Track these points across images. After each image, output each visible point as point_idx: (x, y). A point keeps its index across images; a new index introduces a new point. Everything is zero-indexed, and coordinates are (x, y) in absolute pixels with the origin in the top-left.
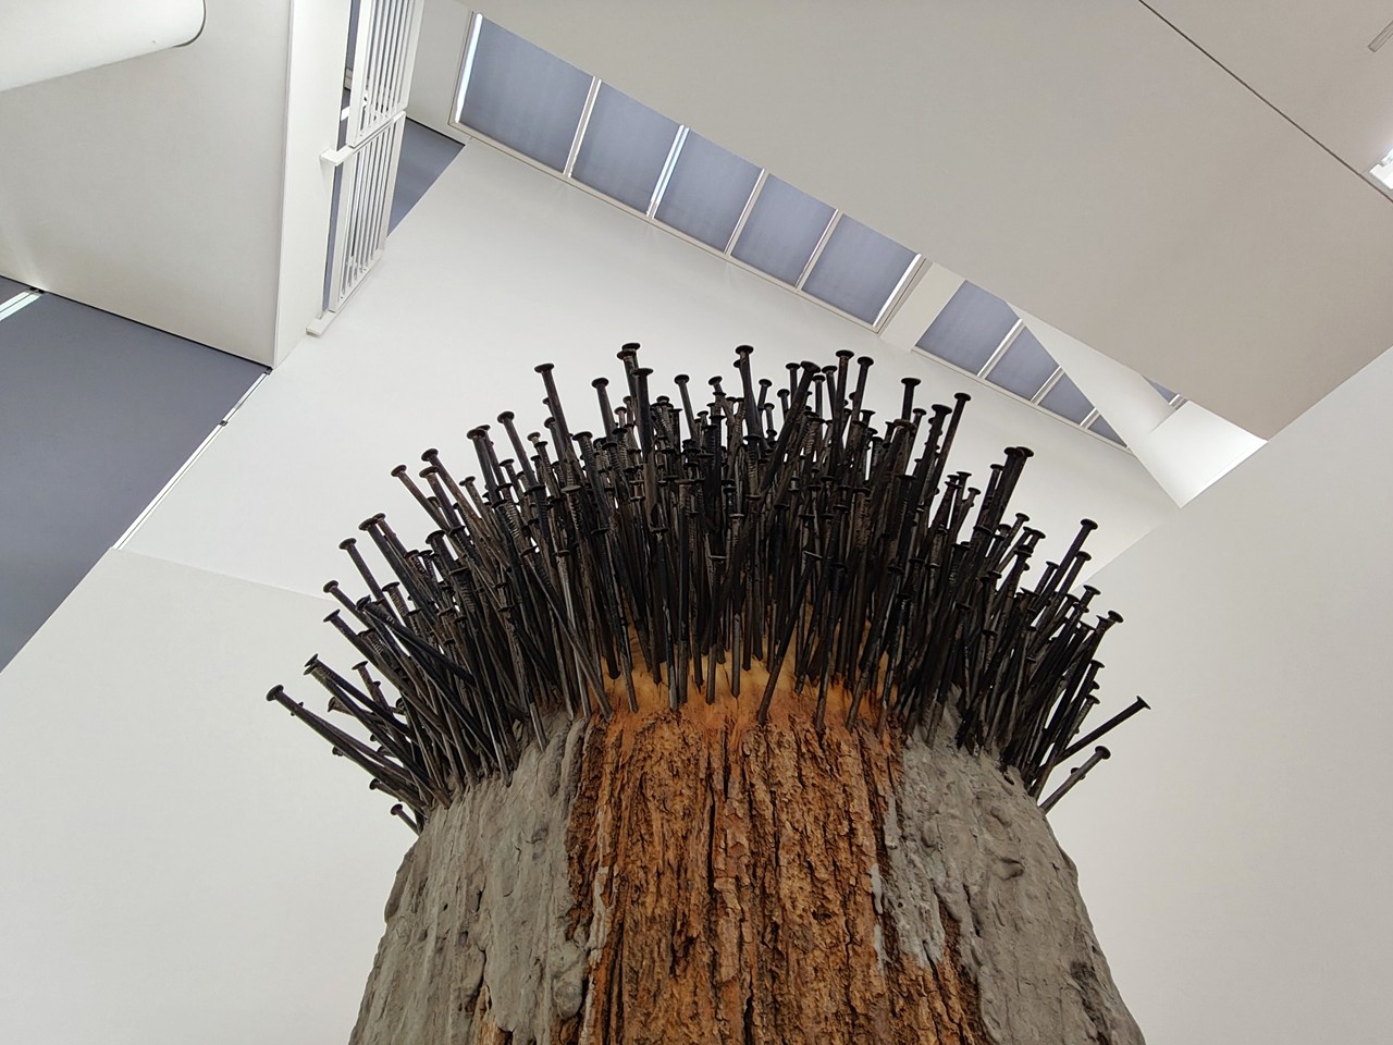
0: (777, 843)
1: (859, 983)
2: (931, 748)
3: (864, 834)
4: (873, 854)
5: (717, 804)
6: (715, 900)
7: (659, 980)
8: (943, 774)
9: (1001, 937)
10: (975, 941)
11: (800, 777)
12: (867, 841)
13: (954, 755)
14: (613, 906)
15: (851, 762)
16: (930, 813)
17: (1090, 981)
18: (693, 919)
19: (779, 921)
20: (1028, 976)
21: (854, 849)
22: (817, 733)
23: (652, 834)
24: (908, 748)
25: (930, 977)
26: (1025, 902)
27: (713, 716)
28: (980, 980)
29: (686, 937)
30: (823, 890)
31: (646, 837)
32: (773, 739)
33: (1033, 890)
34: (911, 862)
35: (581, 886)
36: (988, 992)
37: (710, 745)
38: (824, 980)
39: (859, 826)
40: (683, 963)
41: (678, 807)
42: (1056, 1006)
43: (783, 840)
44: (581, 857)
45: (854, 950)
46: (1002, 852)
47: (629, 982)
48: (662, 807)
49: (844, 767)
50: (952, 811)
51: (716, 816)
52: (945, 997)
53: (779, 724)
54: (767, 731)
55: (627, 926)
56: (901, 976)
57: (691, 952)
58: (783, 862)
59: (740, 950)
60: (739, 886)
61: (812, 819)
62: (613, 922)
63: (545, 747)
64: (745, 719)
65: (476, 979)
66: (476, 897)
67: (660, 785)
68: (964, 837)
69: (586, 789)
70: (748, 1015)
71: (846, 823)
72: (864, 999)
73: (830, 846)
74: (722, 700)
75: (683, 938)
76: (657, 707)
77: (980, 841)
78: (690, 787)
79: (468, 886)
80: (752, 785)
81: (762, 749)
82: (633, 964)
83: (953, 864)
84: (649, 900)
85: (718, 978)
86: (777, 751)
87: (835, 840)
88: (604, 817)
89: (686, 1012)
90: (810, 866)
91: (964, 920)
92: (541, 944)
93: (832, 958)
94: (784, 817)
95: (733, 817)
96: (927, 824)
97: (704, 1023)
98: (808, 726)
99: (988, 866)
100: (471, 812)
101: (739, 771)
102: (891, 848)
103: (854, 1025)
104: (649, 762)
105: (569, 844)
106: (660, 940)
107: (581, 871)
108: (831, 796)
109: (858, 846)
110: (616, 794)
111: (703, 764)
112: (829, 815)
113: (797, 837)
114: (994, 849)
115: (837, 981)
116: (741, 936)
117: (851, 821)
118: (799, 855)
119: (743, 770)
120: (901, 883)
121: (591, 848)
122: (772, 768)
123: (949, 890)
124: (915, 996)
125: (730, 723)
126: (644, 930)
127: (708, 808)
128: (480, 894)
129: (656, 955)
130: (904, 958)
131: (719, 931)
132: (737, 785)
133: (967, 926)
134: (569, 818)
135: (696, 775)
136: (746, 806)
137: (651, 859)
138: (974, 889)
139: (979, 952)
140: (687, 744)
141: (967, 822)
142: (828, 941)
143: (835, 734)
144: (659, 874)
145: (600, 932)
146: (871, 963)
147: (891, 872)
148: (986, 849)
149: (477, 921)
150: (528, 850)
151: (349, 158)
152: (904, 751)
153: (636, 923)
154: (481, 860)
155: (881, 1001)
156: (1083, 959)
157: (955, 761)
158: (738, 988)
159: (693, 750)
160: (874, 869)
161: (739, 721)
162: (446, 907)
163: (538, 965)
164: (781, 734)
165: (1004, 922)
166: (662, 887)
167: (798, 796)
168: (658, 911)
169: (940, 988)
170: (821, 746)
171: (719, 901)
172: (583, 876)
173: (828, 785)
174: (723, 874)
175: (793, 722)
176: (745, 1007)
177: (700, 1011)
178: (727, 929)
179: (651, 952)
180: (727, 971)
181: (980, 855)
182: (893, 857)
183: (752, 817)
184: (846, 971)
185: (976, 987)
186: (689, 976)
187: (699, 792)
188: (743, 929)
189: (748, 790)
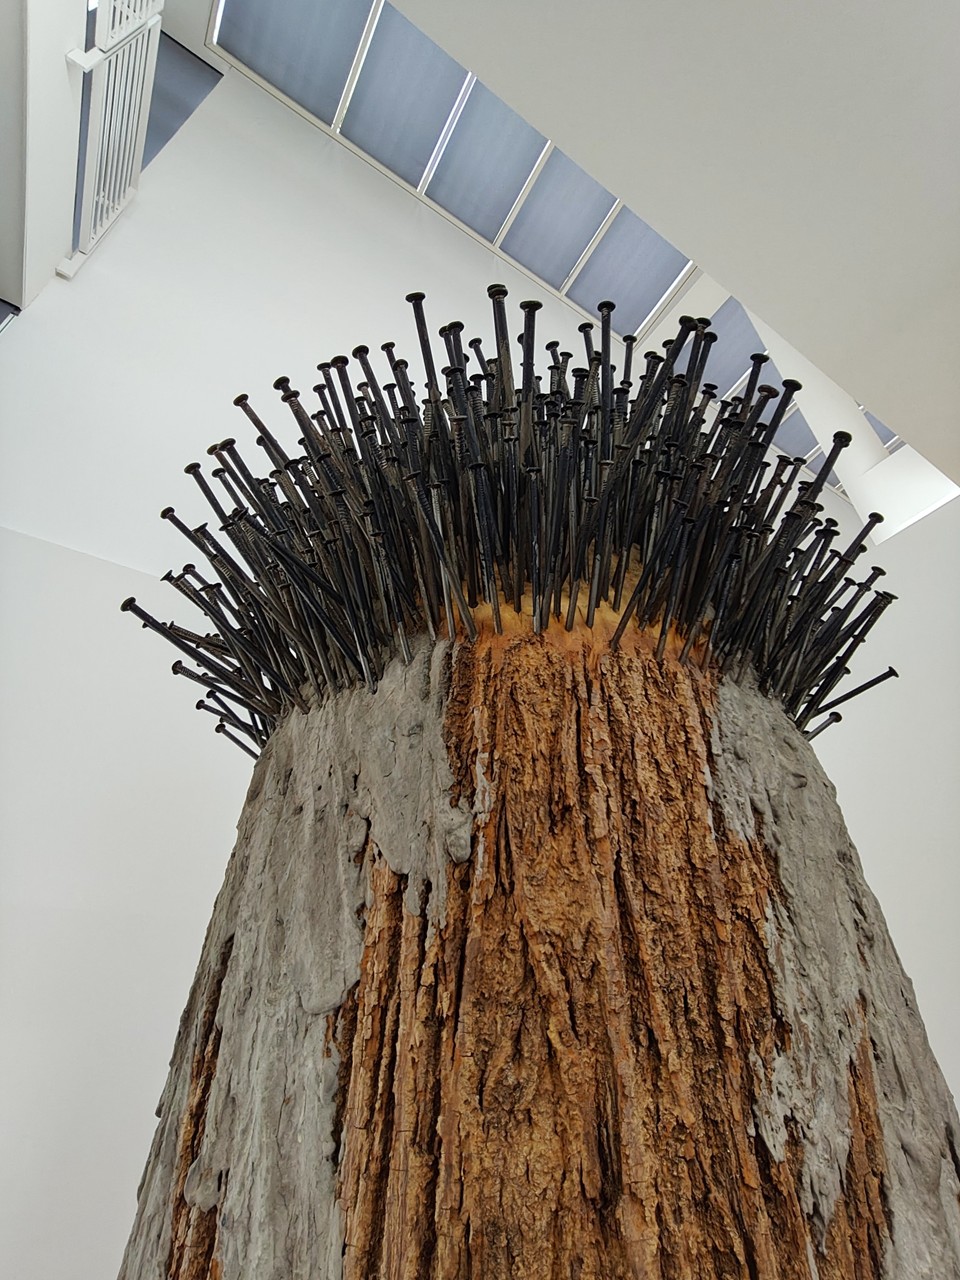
0: (632, 742)
1: (698, 848)
2: (739, 686)
3: (698, 743)
4: (705, 758)
5: (582, 709)
6: (586, 781)
7: (539, 837)
8: (748, 707)
9: (792, 828)
10: (775, 828)
11: (646, 695)
12: (700, 748)
13: (755, 695)
14: (496, 782)
15: (685, 687)
16: (741, 735)
17: (849, 864)
18: (569, 792)
19: (638, 799)
20: (812, 855)
21: (690, 753)
22: (658, 663)
23: (524, 730)
24: (723, 685)
25: (747, 848)
26: (808, 805)
27: (573, 641)
28: (780, 854)
29: (564, 806)
30: (667, 781)
31: (519, 732)
32: (625, 664)
33: (815, 798)
34: (730, 768)
35: (460, 768)
36: (785, 862)
37: (573, 664)
38: (671, 844)
39: (693, 736)
40: (560, 825)
41: (546, 710)
42: (831, 877)
43: (636, 741)
44: (458, 747)
45: (692, 824)
46: (792, 768)
47: (515, 837)
48: (532, 710)
49: (680, 691)
50: (756, 736)
51: (582, 719)
52: (758, 863)
53: (627, 652)
54: (618, 657)
55: (508, 797)
56: (726, 846)
57: (567, 816)
58: (638, 756)
59: (608, 817)
60: (604, 773)
61: (657, 729)
62: (497, 793)
63: (410, 662)
64: (600, 645)
65: (361, 838)
66: (352, 780)
67: (529, 694)
68: (765, 755)
69: (458, 694)
70: (617, 862)
71: (683, 733)
72: (701, 859)
73: (671, 750)
74: (578, 629)
75: (560, 807)
76: (520, 632)
77: (777, 760)
78: (556, 696)
79: (343, 771)
80: (611, 697)
81: (616, 671)
82: (516, 825)
83: (759, 774)
84: (527, 779)
85: (592, 836)
86: (628, 673)
87: (675, 746)
88: (479, 716)
89: (566, 859)
90: (657, 762)
91: (767, 813)
92: (426, 811)
93: (675, 830)
94: (636, 724)
95: (596, 720)
96: (739, 742)
97: (583, 865)
98: (650, 657)
99: (783, 777)
100: (336, 714)
101: (599, 686)
102: (718, 755)
103: (693, 876)
104: (516, 675)
105: (445, 737)
106: (538, 809)
107: (459, 757)
108: (670, 713)
109: (693, 751)
110: (490, 697)
111: (569, 678)
112: (669, 727)
113: (647, 740)
114: (787, 766)
115: (679, 846)
116: (608, 808)
117: (686, 732)
118: (648, 754)
119: (602, 685)
120: (725, 782)
121: (467, 740)
122: (625, 686)
123: (756, 792)
124: (738, 860)
125: (587, 649)
126: (523, 801)
127: (574, 712)
128: (356, 777)
129: (535, 819)
130: (730, 833)
131: (590, 803)
132: (598, 696)
133: (769, 817)
134: (444, 716)
135: (562, 686)
136: (606, 713)
137: (525, 749)
138: (773, 793)
139: (778, 836)
140: (550, 662)
141: (768, 745)
142: (672, 817)
143: (671, 666)
144: (534, 760)
145: (485, 801)
146: (707, 833)
147: (717, 773)
148: (781, 765)
149: (357, 796)
150: (404, 743)
151: (99, 65)
152: (720, 686)
153: (516, 796)
154: (353, 751)
155: (715, 860)
156: (844, 849)
157: (755, 699)
158: (608, 843)
159: (557, 667)
160: (706, 769)
161: (595, 647)
162: (320, 788)
163: (425, 826)
164: (630, 660)
165: (794, 816)
166: (537, 769)
167: (645, 710)
168: (534, 788)
169: (754, 856)
170: (661, 673)
171: (589, 780)
172: (461, 761)
173: (666, 703)
174: (592, 761)
175: (638, 653)
176: (615, 857)
177: (579, 858)
178: (598, 802)
179: (532, 817)
180: (600, 830)
181: (776, 770)
182: (719, 762)
183: (610, 722)
184: (686, 840)
185: (776, 860)
186: (565, 834)
187: (566, 699)
188: (610, 803)
189: (607, 701)
